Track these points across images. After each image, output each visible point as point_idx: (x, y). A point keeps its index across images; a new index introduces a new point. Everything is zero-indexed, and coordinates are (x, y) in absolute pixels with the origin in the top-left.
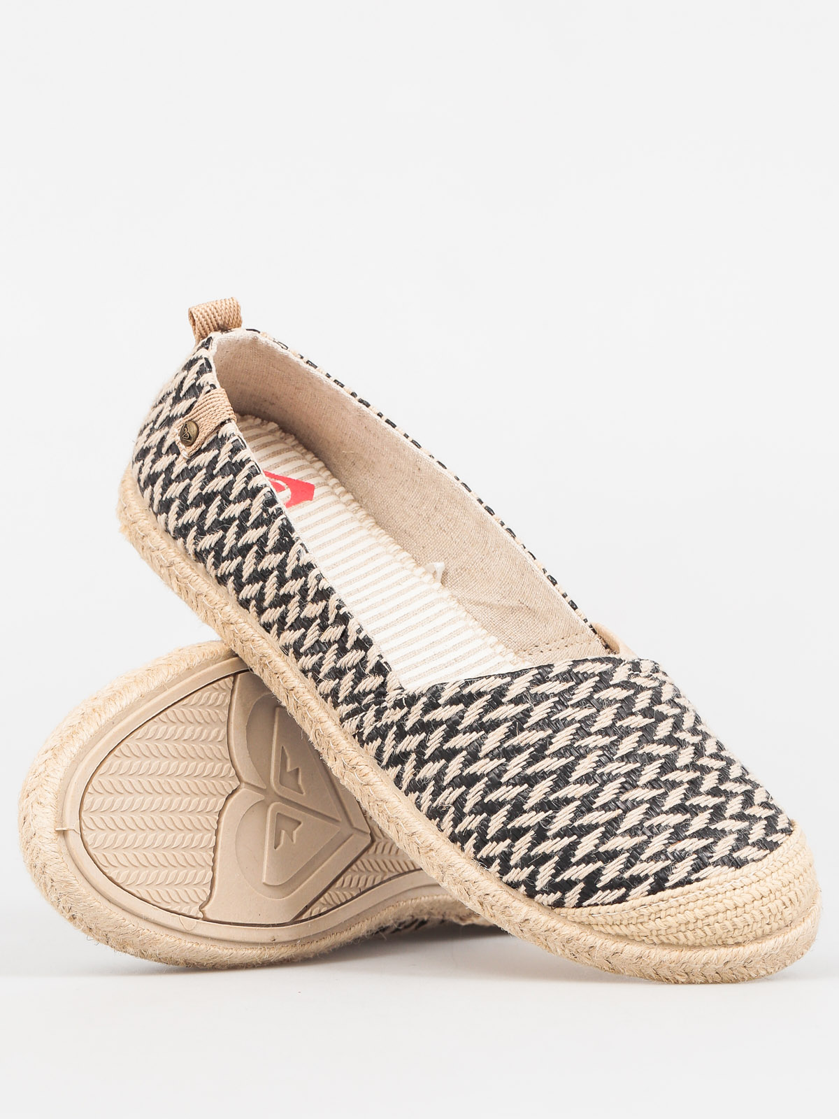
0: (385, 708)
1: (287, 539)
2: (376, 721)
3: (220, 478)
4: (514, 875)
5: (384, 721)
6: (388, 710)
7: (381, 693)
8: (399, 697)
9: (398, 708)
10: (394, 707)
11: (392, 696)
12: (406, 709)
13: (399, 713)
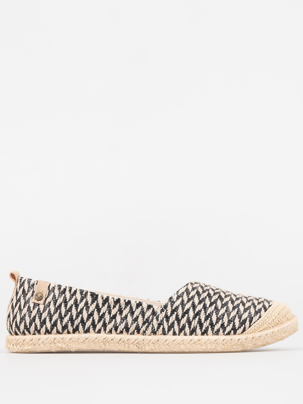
0: (159, 315)
1: (95, 296)
2: (157, 322)
3: (60, 298)
4: (228, 329)
5: (160, 320)
6: (160, 315)
7: (154, 313)
8: (161, 308)
9: (162, 312)
10: (161, 313)
11: (158, 311)
12: (165, 310)
13: (164, 313)
